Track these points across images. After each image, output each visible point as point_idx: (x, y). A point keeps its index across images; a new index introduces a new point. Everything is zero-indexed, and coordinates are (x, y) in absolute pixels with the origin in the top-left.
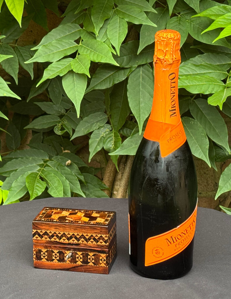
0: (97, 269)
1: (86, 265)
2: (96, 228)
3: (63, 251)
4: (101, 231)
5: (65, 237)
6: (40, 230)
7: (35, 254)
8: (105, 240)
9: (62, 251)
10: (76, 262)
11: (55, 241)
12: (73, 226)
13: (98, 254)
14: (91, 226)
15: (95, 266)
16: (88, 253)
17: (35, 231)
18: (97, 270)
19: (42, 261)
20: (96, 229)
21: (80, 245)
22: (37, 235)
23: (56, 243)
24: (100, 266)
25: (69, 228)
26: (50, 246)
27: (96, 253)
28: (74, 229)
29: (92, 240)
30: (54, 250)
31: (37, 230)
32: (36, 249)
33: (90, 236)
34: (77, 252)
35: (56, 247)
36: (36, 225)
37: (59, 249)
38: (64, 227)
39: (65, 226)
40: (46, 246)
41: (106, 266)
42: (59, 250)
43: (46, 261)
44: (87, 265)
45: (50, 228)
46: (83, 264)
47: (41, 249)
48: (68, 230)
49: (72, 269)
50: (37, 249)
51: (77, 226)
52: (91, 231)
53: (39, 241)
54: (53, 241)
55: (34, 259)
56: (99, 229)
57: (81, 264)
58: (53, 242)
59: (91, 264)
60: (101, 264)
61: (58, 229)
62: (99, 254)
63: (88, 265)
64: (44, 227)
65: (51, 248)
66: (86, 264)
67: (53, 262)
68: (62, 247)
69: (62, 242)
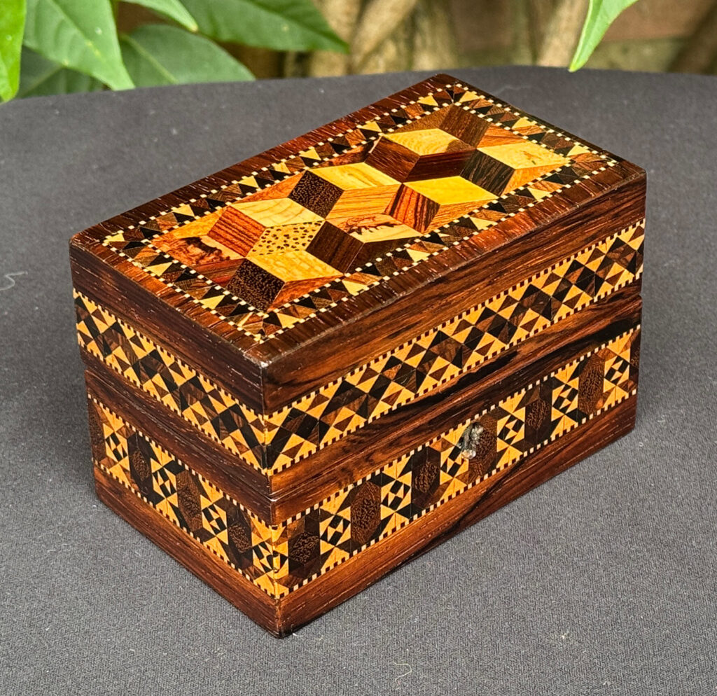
0: (589, 432)
1: (539, 446)
2: (593, 209)
3: (435, 440)
4: (615, 216)
5: (444, 354)
6: (313, 395)
7: (283, 559)
8: (629, 258)
9: (427, 444)
10: (495, 461)
11: (394, 407)
13: (596, 350)
15: (580, 424)
16: (553, 374)
17: (280, 418)
18: (590, 437)
19: (323, 571)
21: (516, 353)
22: (294, 436)
23: (399, 417)
24: (603, 410)
25: (461, 290)
26: (367, 457)
27: (589, 355)
28: (486, 281)
29: (573, 292)
30: (386, 469)
31: (294, 404)
32: (289, 521)
33: (567, 274)
34: (501, 403)
35: (398, 445)
37: (412, 447)
38: (441, 297)
40: (344, 469)
41: (627, 396)
42: (412, 452)
43: (347, 556)
44: (546, 442)
45: (364, 348)
46: (526, 454)
47: (316, 507)
48: (458, 302)
49: (469, 517)
50: (298, 517)
52: (571, 239)
53: (307, 466)
54: (382, 415)
57: (519, 454)
58: (382, 426)
60: (607, 396)
61: (408, 328)
62: (603, 347)
63: (550, 442)
64: (330, 361)
65: (371, 464)
66: (542, 440)
67: (381, 537)
68: (430, 422)
69: (428, 394)
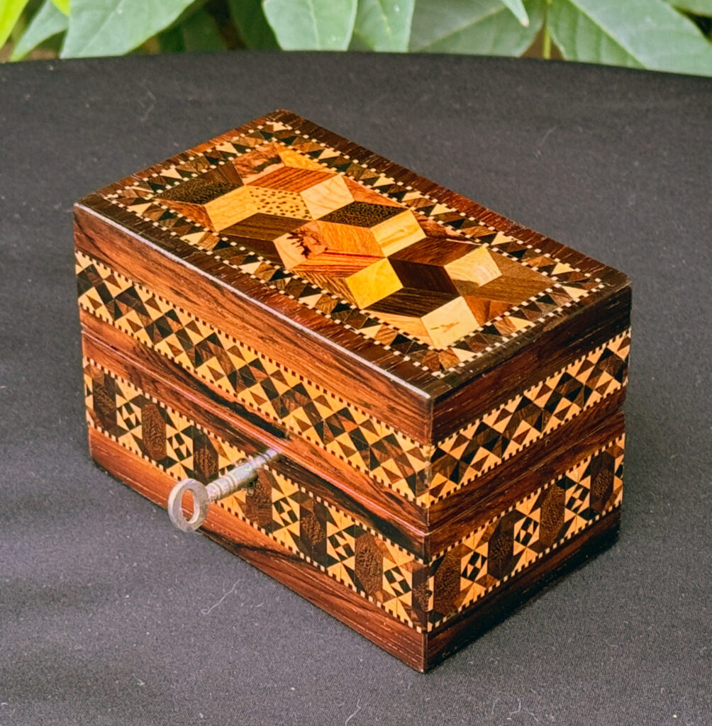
0: (370, 614)
1: (315, 564)
3: (212, 435)
4: (392, 409)
5: (219, 359)
6: (109, 270)
7: (89, 393)
8: (410, 473)
9: (205, 431)
10: (271, 527)
11: (176, 360)
12: (257, 314)
13: (373, 532)
14: (342, 355)
15: (358, 592)
16: (326, 504)
17: (84, 262)
19: (121, 441)
20: (364, 381)
21: (287, 437)
22: (94, 290)
23: (180, 374)
24: (383, 607)
25: (236, 316)
26: (154, 381)
27: (365, 527)
28: (259, 333)
29: (345, 439)
30: (169, 410)
31: (94, 262)
32: (92, 362)
33: (339, 412)
34: (274, 472)
35: (179, 400)
36: (91, 233)
37: (194, 419)
38: (214, 299)
39: (222, 300)
40: (134, 368)
41: (411, 624)
42: (192, 423)
43: (140, 453)
44: (323, 568)
45: (150, 275)
46: (302, 556)
47: (113, 375)
48: (232, 324)
49: (252, 554)
50: (99, 366)
51: (273, 322)
52: (342, 381)
53: (104, 328)
54: (166, 355)
55: (89, 418)
56: (383, 388)
57: (295, 549)
58: (165, 365)
59: (337, 570)
60: (387, 597)
61: (187, 299)
62: (380, 536)
63: (326, 572)
64: (123, 256)
65: (156, 390)
66: (320, 563)
67: (168, 471)
68: (208, 412)
69: (202, 380)
